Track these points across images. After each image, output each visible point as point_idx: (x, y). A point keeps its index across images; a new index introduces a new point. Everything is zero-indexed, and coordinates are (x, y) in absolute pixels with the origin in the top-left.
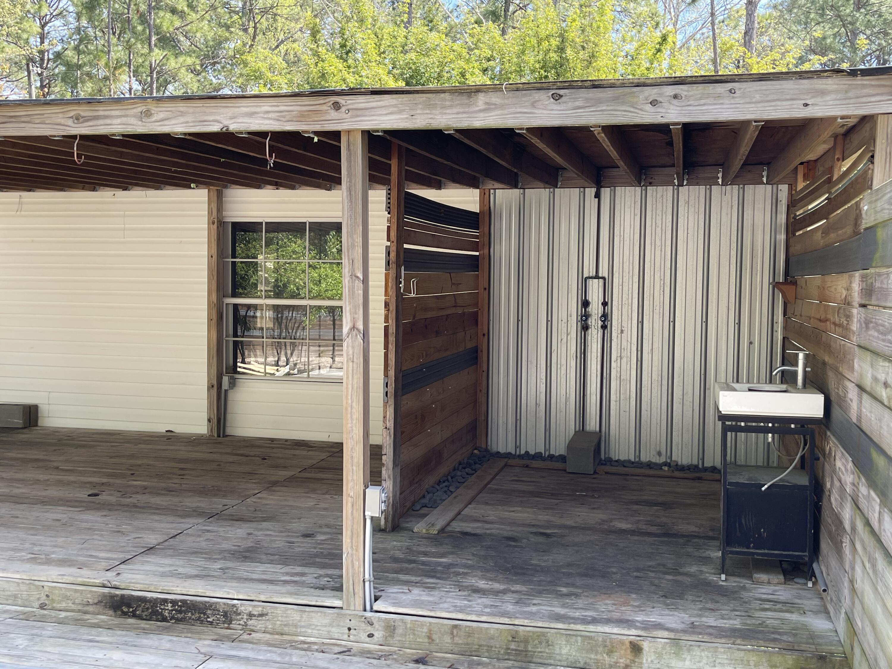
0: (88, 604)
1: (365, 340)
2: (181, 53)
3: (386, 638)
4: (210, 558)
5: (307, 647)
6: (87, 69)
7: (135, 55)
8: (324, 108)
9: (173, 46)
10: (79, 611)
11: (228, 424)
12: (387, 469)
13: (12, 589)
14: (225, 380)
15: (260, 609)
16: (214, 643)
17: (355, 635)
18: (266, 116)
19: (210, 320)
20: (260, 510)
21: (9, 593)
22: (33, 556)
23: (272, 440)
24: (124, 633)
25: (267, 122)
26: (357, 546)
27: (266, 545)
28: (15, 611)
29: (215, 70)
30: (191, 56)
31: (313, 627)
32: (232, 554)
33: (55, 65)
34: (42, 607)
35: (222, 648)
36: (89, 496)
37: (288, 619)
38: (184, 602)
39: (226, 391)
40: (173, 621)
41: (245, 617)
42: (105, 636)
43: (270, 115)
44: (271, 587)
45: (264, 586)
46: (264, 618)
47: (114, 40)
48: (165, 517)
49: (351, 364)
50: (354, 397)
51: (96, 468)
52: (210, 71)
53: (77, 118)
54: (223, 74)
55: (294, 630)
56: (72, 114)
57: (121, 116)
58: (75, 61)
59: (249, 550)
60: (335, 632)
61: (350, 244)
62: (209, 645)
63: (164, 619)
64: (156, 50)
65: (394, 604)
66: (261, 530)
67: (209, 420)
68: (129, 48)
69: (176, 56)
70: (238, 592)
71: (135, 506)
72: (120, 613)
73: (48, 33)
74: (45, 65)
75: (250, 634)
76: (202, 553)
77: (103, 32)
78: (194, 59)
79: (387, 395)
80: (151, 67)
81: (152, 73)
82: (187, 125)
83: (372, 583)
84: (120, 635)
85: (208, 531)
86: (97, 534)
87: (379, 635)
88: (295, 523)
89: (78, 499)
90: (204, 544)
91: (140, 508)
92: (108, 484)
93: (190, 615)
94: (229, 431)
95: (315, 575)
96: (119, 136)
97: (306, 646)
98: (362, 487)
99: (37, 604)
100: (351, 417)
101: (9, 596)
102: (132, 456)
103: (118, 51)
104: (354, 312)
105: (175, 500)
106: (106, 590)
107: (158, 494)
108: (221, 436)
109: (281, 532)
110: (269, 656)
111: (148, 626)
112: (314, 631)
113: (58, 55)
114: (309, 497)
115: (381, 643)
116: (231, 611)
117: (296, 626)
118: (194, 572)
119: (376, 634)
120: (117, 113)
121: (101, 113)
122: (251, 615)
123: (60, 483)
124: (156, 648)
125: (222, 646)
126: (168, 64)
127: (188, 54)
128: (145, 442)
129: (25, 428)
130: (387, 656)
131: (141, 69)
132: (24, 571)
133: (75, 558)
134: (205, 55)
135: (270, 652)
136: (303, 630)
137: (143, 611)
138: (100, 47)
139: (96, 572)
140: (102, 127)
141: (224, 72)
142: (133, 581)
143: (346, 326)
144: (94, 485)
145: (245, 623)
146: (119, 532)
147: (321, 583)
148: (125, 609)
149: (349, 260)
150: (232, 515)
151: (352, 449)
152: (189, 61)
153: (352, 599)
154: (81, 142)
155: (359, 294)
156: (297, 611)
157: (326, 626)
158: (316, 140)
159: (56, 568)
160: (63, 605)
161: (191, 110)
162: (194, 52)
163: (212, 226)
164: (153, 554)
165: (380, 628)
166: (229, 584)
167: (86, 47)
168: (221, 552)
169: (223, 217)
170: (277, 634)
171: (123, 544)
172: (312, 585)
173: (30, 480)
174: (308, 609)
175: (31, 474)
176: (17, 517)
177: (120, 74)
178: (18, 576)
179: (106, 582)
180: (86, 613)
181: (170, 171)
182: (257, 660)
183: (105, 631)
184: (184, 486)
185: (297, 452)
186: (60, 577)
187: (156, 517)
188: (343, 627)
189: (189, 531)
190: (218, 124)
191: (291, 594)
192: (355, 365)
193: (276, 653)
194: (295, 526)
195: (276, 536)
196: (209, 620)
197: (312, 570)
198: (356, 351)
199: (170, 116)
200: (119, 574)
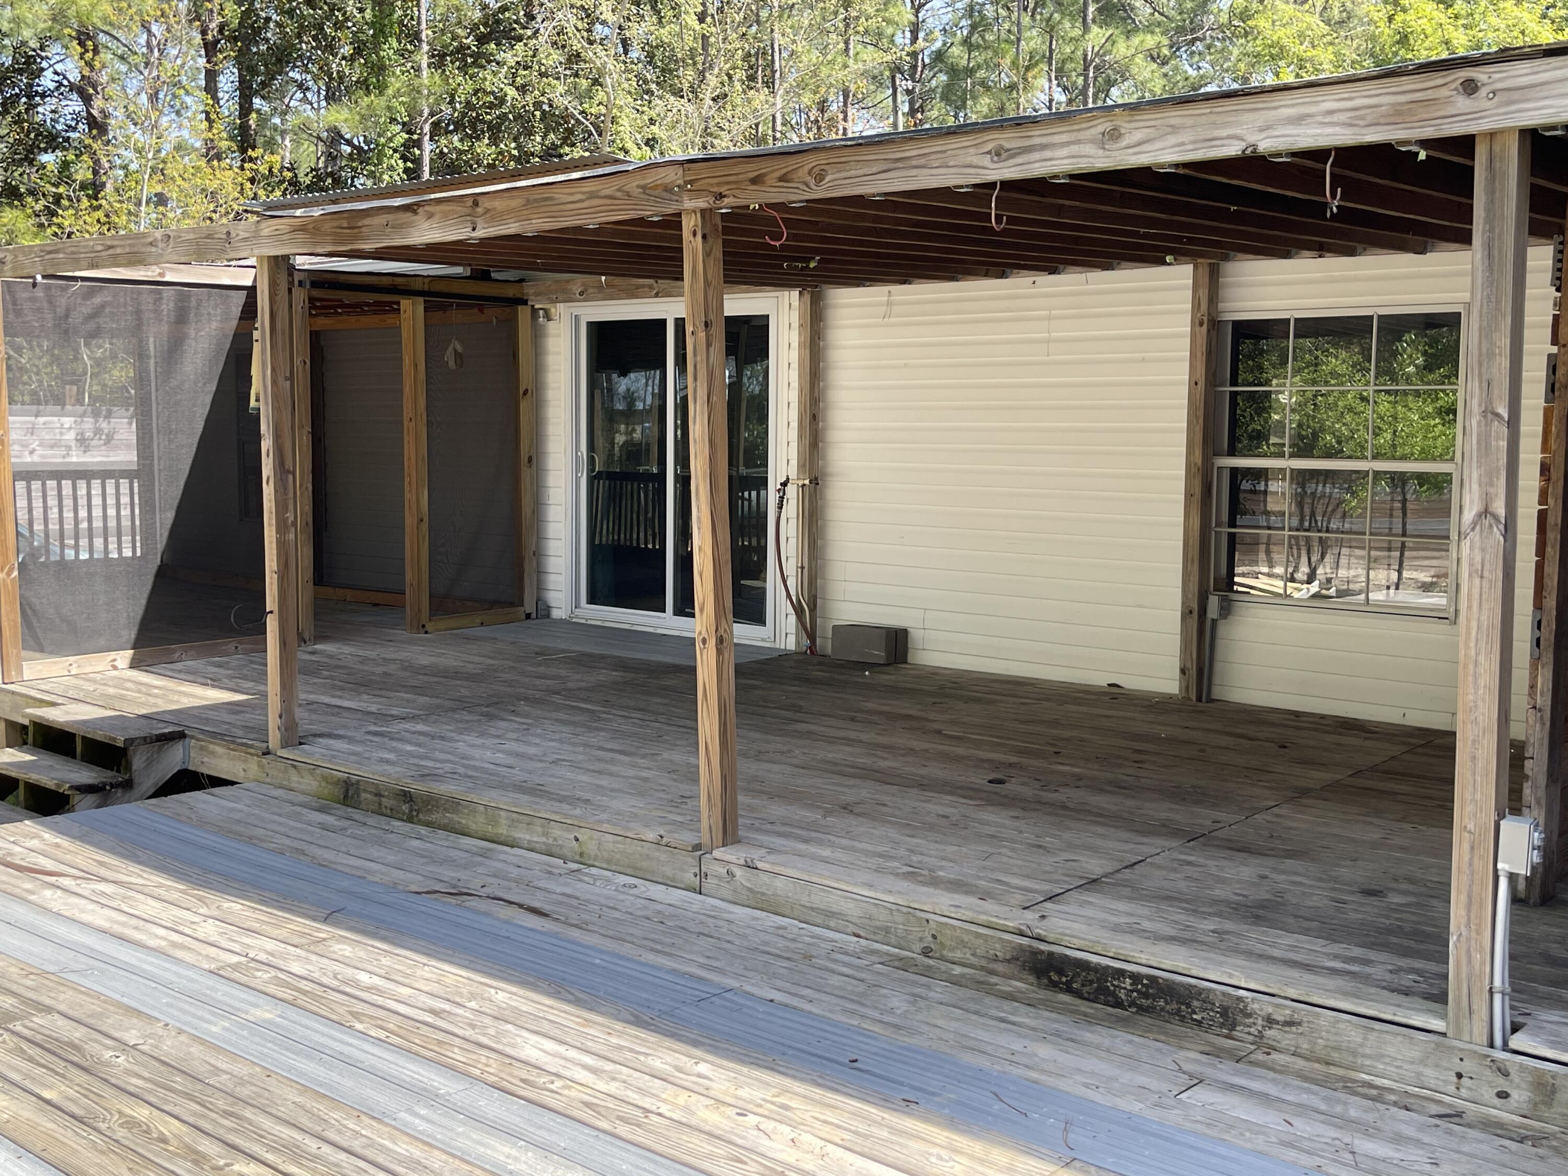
0: (996, 959)
1: (1508, 537)
2: (1136, 30)
3: (1536, 1104)
4: (1194, 911)
5: (1377, 1095)
6: (981, 74)
7: (1061, 41)
8: (1444, 92)
9: (1124, 19)
10: (982, 968)
11: (1217, 680)
12: (1534, 787)
13: (883, 917)
14: (1213, 602)
15: (1288, 1012)
16: (1204, 1058)
17: (1470, 1089)
18: (1327, 120)
19: (1189, 495)
20: (1279, 837)
21: (878, 923)
22: (911, 869)
23: (1297, 714)
24: (1054, 1015)
25: (1329, 130)
26: (1479, 925)
27: (1294, 901)
28: (887, 954)
29: (1193, 53)
30: (1152, 32)
31: (1388, 1060)
32: (1234, 908)
33: (932, 74)
34: (926, 952)
35: (1221, 1070)
36: (990, 782)
37: (1337, 1038)
38: (1153, 979)
39: (1214, 621)
40: (1134, 1010)
41: (1260, 1022)
42: (1024, 1016)
43: (1335, 118)
44: (1308, 977)
45: (1295, 973)
46: (1294, 1029)
47: (1026, 20)
48: (1113, 830)
49: (1477, 581)
50: (1482, 644)
51: (998, 737)
52: (1184, 56)
53: (998, 153)
54: (1208, 58)
55: (1351, 1059)
56: (989, 146)
57: (1069, 143)
58: (964, 62)
59: (1262, 905)
60: (1431, 1075)
61: (1484, 351)
62: (1196, 1061)
63: (1118, 1004)
64: (1095, 29)
65: (1553, 1044)
66: (1283, 872)
67: (1183, 671)
68: (1050, 29)
69: (1128, 34)
70: (1248, 977)
71: (1064, 807)
72: (1046, 981)
73: (923, 21)
74: (917, 76)
75: (1269, 1054)
76: (1181, 901)
77: (1008, 9)
78: (1158, 38)
79: (1538, 645)
80: (1085, 59)
81: (1086, 69)
82: (1182, 148)
83: (1507, 998)
84: (1048, 1019)
85: (1189, 863)
86: (1005, 847)
87: (1520, 1096)
88: (1344, 867)
89: (973, 786)
90: (1182, 885)
91: (1072, 810)
92: (1021, 767)
93: (1162, 1003)
94: (1217, 693)
95: (1390, 967)
96: (1064, 177)
97: (1374, 1092)
98: (1493, 817)
99: (918, 947)
100: (1475, 683)
101: (878, 928)
102: (1055, 723)
103: (1032, 38)
104: (1488, 481)
105: (1130, 803)
106: (1025, 941)
107: (1102, 791)
108: (1204, 699)
109: (1321, 880)
110: (1304, 1098)
111: (1091, 1011)
112: (1388, 1068)
113: (939, 56)
114: (1371, 823)
115: (1525, 1112)
116: (1235, 1008)
117: (1354, 1053)
118: (1170, 931)
119: (1515, 1094)
120: (1063, 138)
121: (1037, 141)
122: (1270, 1021)
123: (945, 757)
124: (1108, 1051)
125: (1220, 1066)
126: (1115, 51)
127: (1149, 29)
128: (1076, 701)
129: (888, 665)
130: (1537, 1140)
131: (1069, 66)
132: (900, 892)
133: (974, 882)
134: (1178, 27)
135: (1308, 1091)
136: (1368, 1062)
137: (1083, 985)
138: (1003, 35)
139: (1007, 908)
140: (1037, 165)
141: (1210, 54)
142: (1068, 932)
143: (1471, 509)
144: (997, 765)
145: (1260, 1032)
146: (1040, 847)
147: (1403, 982)
148: (1055, 978)
149: (1481, 382)
150: (1229, 840)
151: (1474, 742)
152: (1150, 41)
153: (1466, 1021)
154: (1004, 194)
155: (1498, 448)
156: (1357, 1026)
157: (1412, 1063)
158: (1422, 155)
159: (945, 893)
160: (958, 955)
161: (1189, 122)
162: (1159, 24)
163: (1198, 329)
164: (1098, 891)
165: (1524, 1085)
166: (1230, 960)
167: (983, 38)
168: (1216, 902)
169: (1218, 313)
170: (1318, 1060)
171: (1048, 868)
172: (1385, 984)
173: (899, 749)
174: (1377, 1025)
175: (902, 740)
176: (885, 805)
177: (1035, 77)
178: (891, 899)
179: (1024, 928)
180: (993, 973)
181: (1136, 235)
182: (1284, 1101)
183: (1024, 1009)
184: (1143, 780)
185: (1344, 740)
186: (953, 909)
187: (1100, 830)
188: (1449, 1069)
189: (1157, 859)
190: (1237, 142)
191: (1346, 994)
192: (1486, 584)
193: (1317, 1094)
194: (1345, 872)
195: (1313, 886)
196: (1195, 1016)
197: (1383, 956)
198: (1488, 556)
199: (1152, 136)
200: (1043, 917)
